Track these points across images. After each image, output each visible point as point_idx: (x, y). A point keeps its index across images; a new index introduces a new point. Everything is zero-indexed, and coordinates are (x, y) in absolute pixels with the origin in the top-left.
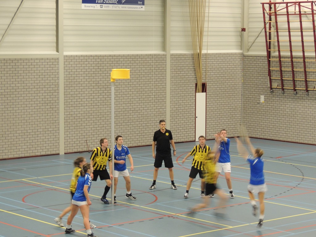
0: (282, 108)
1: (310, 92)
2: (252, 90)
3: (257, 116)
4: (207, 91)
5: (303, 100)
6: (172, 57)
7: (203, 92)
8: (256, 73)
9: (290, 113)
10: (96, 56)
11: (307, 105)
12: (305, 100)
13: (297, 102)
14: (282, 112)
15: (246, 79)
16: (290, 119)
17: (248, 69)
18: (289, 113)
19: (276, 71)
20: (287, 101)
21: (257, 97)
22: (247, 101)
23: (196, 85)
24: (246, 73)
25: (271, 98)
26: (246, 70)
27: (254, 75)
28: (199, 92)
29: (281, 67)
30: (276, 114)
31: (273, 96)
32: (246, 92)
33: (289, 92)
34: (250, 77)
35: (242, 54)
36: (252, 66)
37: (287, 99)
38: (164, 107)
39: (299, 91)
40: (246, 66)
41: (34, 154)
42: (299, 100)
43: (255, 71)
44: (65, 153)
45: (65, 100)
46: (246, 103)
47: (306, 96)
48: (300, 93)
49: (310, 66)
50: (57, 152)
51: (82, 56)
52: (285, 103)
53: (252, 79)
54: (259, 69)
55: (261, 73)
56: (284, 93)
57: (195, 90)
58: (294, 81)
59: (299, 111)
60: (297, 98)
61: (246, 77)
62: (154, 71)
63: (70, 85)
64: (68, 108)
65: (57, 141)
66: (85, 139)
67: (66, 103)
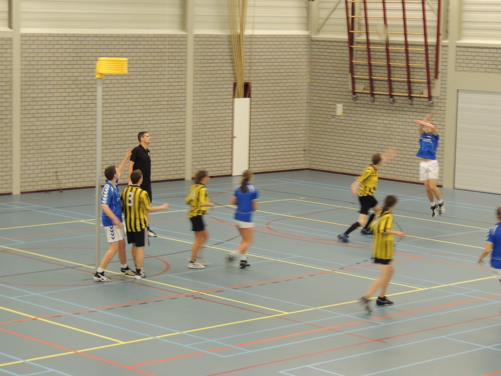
0: (372, 124)
1: (415, 99)
2: (323, 95)
3: (331, 137)
4: (252, 96)
5: (405, 113)
6: (197, 39)
7: (245, 97)
8: (330, 68)
9: (384, 132)
10: (74, 36)
12: (408, 113)
13: (395, 115)
14: (371, 131)
15: (315, 78)
16: (384, 143)
17: (319, 61)
18: (381, 132)
19: (363, 65)
20: (378, 114)
21: (332, 107)
22: (317, 112)
23: (235, 85)
24: (314, 67)
25: (353, 108)
26: (315, 64)
27: (327, 71)
29: (369, 59)
30: (362, 134)
31: (356, 105)
32: (314, 98)
33: (382, 100)
34: (321, 74)
35: (309, 37)
36: (324, 57)
37: (379, 111)
38: (182, 121)
39: (398, 98)
40: (315, 57)
42: (398, 112)
43: (330, 65)
44: (22, 193)
45: (22, 106)
46: (313, 115)
47: (408, 106)
48: (399, 101)
49: (416, 58)
50: (8, 191)
51: (50, 35)
52: (375, 117)
53: (324, 78)
54: (336, 62)
55: (339, 69)
56: (374, 101)
58: (390, 81)
59: (398, 130)
60: (395, 108)
61: (314, 74)
62: (167, 62)
63: (31, 83)
64: (27, 120)
65: (9, 173)
66: (55, 170)
67: (23, 112)
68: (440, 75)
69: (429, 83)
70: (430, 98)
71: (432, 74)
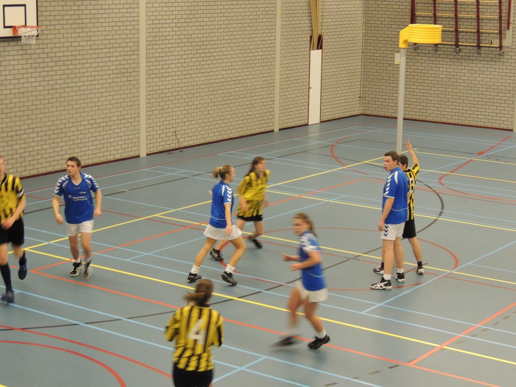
0: (434, 72)
1: (482, 48)
2: (379, 45)
3: (388, 85)
4: (323, 47)
5: (471, 62)
8: (387, 19)
9: (447, 80)
11: (478, 69)
12: (474, 62)
13: (460, 64)
14: (433, 79)
15: (370, 28)
16: (447, 90)
17: (374, 12)
18: (444, 80)
19: (424, 17)
20: (441, 63)
21: (389, 56)
22: (371, 61)
23: (311, 37)
24: (370, 19)
25: (413, 57)
26: (370, 15)
27: (383, 23)
28: (313, 49)
29: (435, 10)
30: (422, 81)
31: (416, 54)
32: (369, 48)
33: (445, 49)
34: (376, 25)
36: (380, 9)
37: (442, 60)
38: (272, 74)
39: (464, 47)
40: (370, 9)
41: (104, 159)
42: (464, 61)
43: (387, 16)
44: (147, 155)
45: (147, 66)
46: (368, 64)
47: (476, 55)
48: (465, 50)
49: (485, 10)
50: (137, 153)
52: (437, 66)
53: (379, 29)
54: (394, 13)
55: (397, 20)
57: (309, 46)
58: (457, 31)
59: (462, 78)
60: (460, 57)
61: (369, 25)
62: (261, 17)
63: (154, 43)
64: (151, 80)
65: (137, 136)
66: (174, 130)
67: (148, 72)
68: (511, 26)
69: (500, 33)
70: (501, 47)
71: (504, 25)
